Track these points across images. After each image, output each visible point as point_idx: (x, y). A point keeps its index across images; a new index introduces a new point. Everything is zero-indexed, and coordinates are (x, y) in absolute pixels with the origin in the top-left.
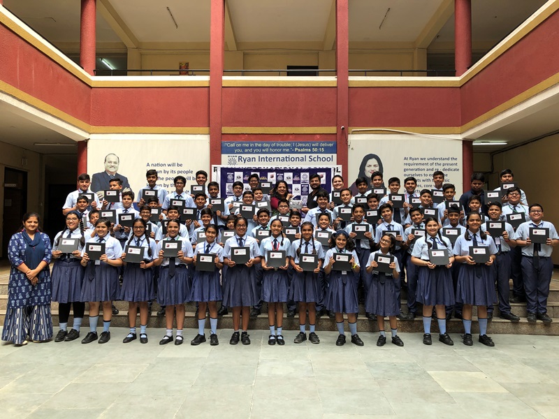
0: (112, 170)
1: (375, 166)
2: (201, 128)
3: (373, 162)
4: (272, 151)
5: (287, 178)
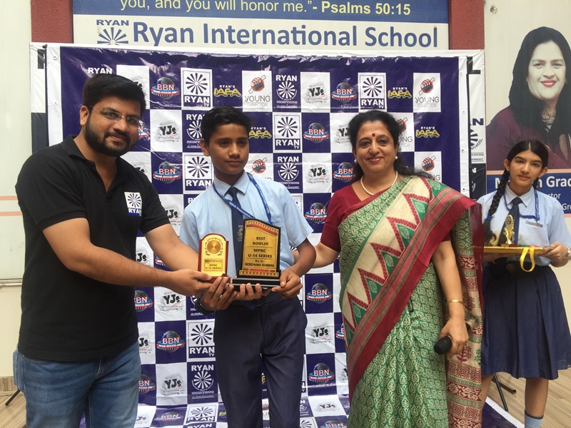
1: (555, 63)
3: (547, 51)
4: (249, 7)
5: (312, 91)
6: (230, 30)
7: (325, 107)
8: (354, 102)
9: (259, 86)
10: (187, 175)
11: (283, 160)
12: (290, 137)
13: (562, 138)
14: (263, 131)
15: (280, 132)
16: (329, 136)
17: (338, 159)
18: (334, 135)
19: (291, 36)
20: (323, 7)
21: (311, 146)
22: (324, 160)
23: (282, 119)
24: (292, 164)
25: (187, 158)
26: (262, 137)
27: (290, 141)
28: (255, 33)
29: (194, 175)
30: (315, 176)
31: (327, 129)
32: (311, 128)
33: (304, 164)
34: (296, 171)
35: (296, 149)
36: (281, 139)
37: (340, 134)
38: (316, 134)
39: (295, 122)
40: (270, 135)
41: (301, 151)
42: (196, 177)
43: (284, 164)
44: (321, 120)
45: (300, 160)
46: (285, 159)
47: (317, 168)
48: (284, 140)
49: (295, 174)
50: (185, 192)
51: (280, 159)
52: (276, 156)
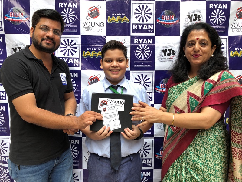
11: (139, 41)
12: (145, 22)
14: (122, 16)
15: (136, 17)
16: (179, 21)
18: (183, 20)
21: (162, 30)
22: (174, 42)
23: (139, 7)
24: (146, 45)
26: (122, 22)
27: (145, 25)
29: (64, 54)
30: (165, 55)
31: (177, 15)
32: (164, 15)
33: (156, 45)
34: (149, 51)
35: (150, 32)
36: (137, 24)
37: (189, 20)
38: (167, 20)
39: (150, 10)
40: (128, 20)
41: (154, 34)
42: (66, 56)
43: (140, 45)
45: (154, 42)
46: (141, 41)
47: (167, 49)
48: (140, 24)
49: (148, 54)
51: (136, 41)
52: (132, 38)
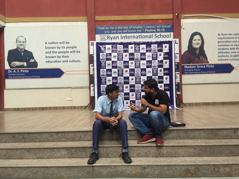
0: (22, 47)
1: (199, 40)
2: (81, 17)
3: (197, 37)
4: (130, 31)
5: (142, 48)
6: (126, 36)
7: (145, 52)
8: (151, 50)
9: (132, 48)
10: (118, 65)
13: (201, 57)
15: (136, 56)
17: (147, 61)
18: (147, 57)
19: (139, 37)
20: (146, 30)
21: (142, 59)
23: (136, 54)
25: (118, 62)
28: (131, 36)
30: (143, 65)
32: (142, 56)
36: (136, 58)
39: (139, 55)
40: (134, 57)
41: (140, 60)
42: (120, 65)
44: (144, 54)
45: (140, 62)
47: (143, 63)
50: (118, 68)
52: (135, 61)
